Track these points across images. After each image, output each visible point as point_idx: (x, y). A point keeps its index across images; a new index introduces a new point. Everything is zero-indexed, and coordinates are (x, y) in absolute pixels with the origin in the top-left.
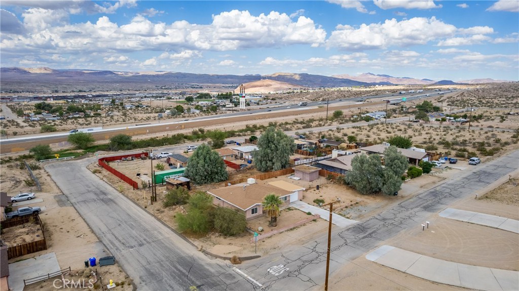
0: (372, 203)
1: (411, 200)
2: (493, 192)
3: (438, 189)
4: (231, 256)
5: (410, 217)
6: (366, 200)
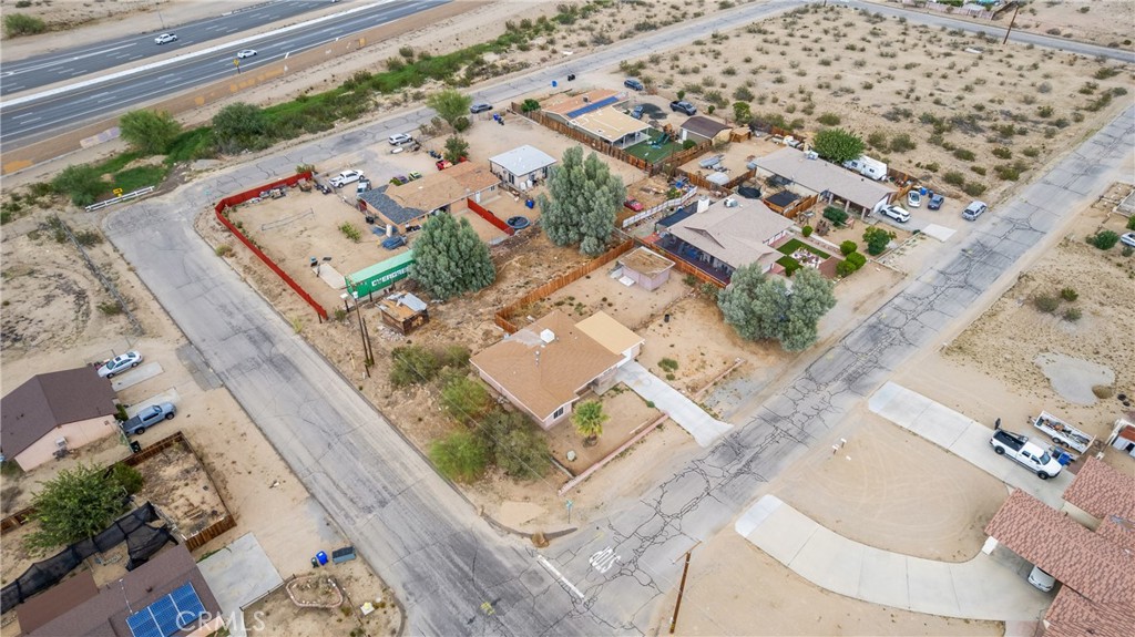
1: (830, 356)
3: (884, 314)
4: (531, 530)
5: (819, 411)
6: (753, 360)
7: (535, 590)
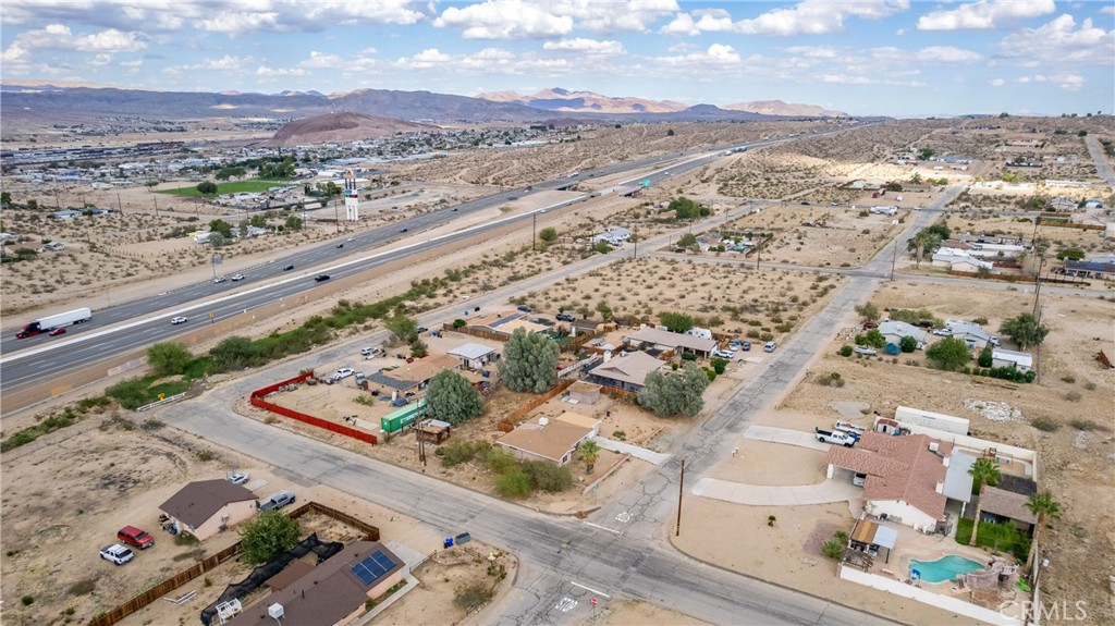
0: (675, 428)
1: (713, 419)
2: (791, 396)
3: (737, 397)
4: (574, 512)
5: (717, 442)
6: (668, 426)
7: (590, 535)
